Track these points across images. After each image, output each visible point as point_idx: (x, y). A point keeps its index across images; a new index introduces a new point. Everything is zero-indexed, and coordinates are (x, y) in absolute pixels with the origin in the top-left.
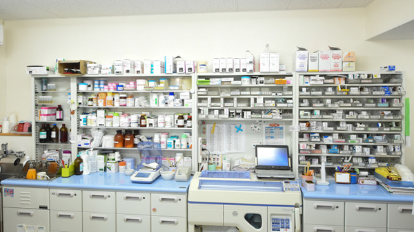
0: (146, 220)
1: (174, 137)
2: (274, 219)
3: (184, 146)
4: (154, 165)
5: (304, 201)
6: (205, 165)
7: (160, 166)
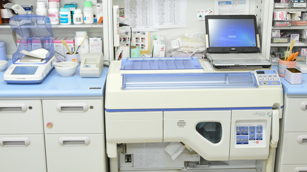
0: (37, 140)
1: (71, 5)
2: (240, 128)
3: (89, 21)
4: (42, 53)
5: (287, 100)
6: (125, 50)
7: (52, 53)
